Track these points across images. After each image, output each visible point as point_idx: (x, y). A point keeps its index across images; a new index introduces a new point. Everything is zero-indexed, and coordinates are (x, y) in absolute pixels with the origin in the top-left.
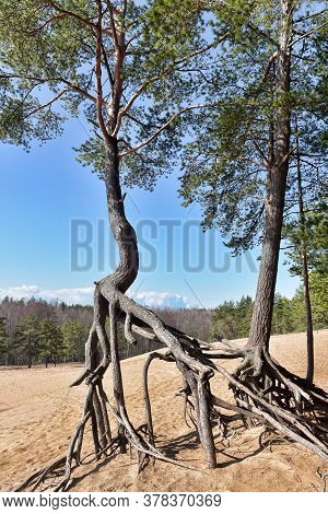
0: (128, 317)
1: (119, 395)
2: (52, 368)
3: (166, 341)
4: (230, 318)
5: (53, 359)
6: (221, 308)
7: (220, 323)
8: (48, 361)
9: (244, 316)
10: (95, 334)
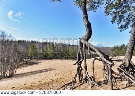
0: (89, 48)
1: (86, 68)
2: (67, 60)
3: (100, 55)
4: (117, 50)
5: (67, 58)
6: (114, 47)
7: (114, 52)
8: (66, 59)
9: (122, 50)
10: (79, 52)
